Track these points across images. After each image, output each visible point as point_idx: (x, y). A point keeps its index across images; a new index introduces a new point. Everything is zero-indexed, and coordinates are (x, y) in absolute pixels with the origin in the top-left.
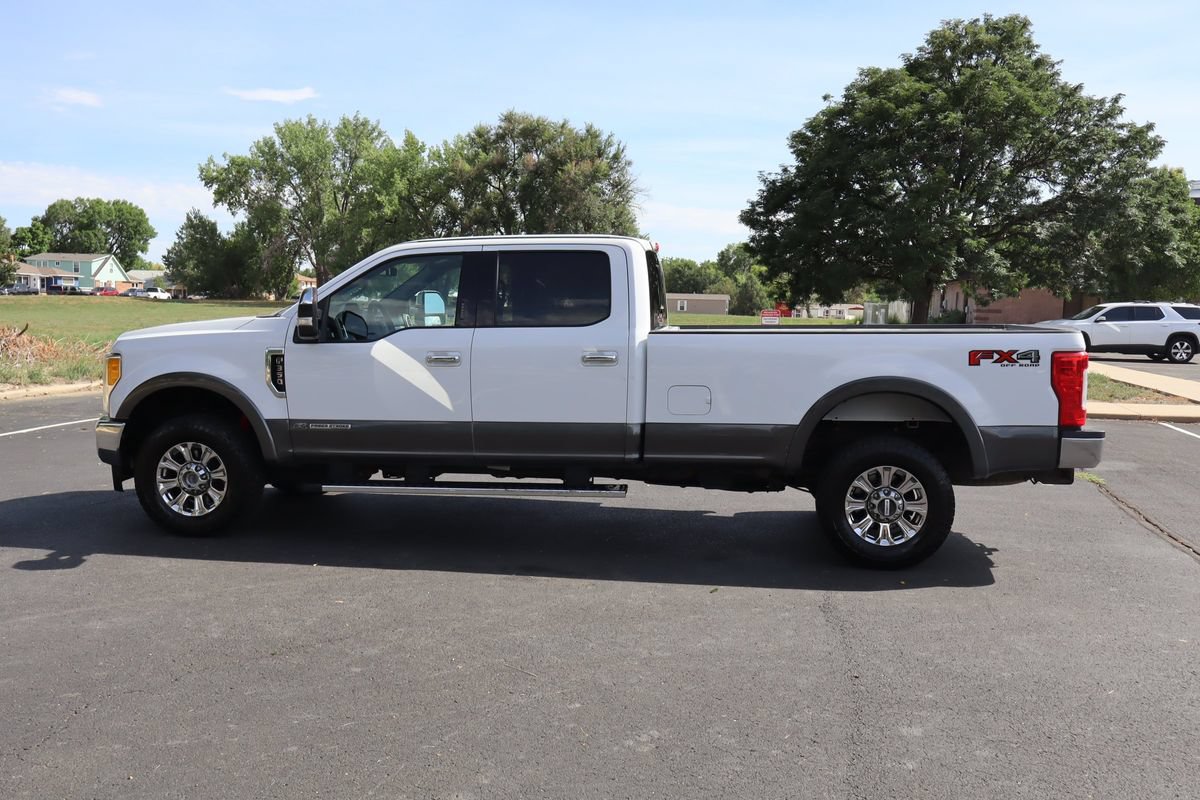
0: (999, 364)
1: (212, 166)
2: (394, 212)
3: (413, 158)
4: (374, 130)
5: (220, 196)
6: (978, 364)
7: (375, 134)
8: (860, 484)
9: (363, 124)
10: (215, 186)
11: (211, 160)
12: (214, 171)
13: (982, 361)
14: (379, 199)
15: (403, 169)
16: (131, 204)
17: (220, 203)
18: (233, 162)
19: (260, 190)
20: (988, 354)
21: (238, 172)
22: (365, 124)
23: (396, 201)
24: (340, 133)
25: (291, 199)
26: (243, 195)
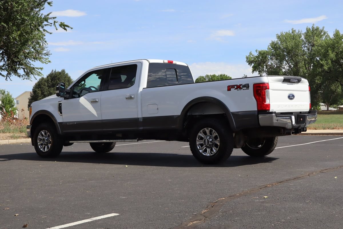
0: (237, 90)
1: (251, 56)
2: (329, 68)
3: (338, 43)
4: (321, 31)
5: (255, 69)
6: (230, 90)
7: (322, 33)
8: (201, 134)
9: (316, 30)
10: (253, 64)
11: (251, 53)
12: (252, 58)
13: (231, 89)
14: (321, 63)
15: (333, 48)
16: (227, 75)
17: (255, 72)
18: (260, 53)
19: (272, 64)
20: (233, 86)
21: (262, 57)
22: (317, 29)
23: (330, 63)
24: (307, 35)
25: (286, 67)
26: (265, 67)
